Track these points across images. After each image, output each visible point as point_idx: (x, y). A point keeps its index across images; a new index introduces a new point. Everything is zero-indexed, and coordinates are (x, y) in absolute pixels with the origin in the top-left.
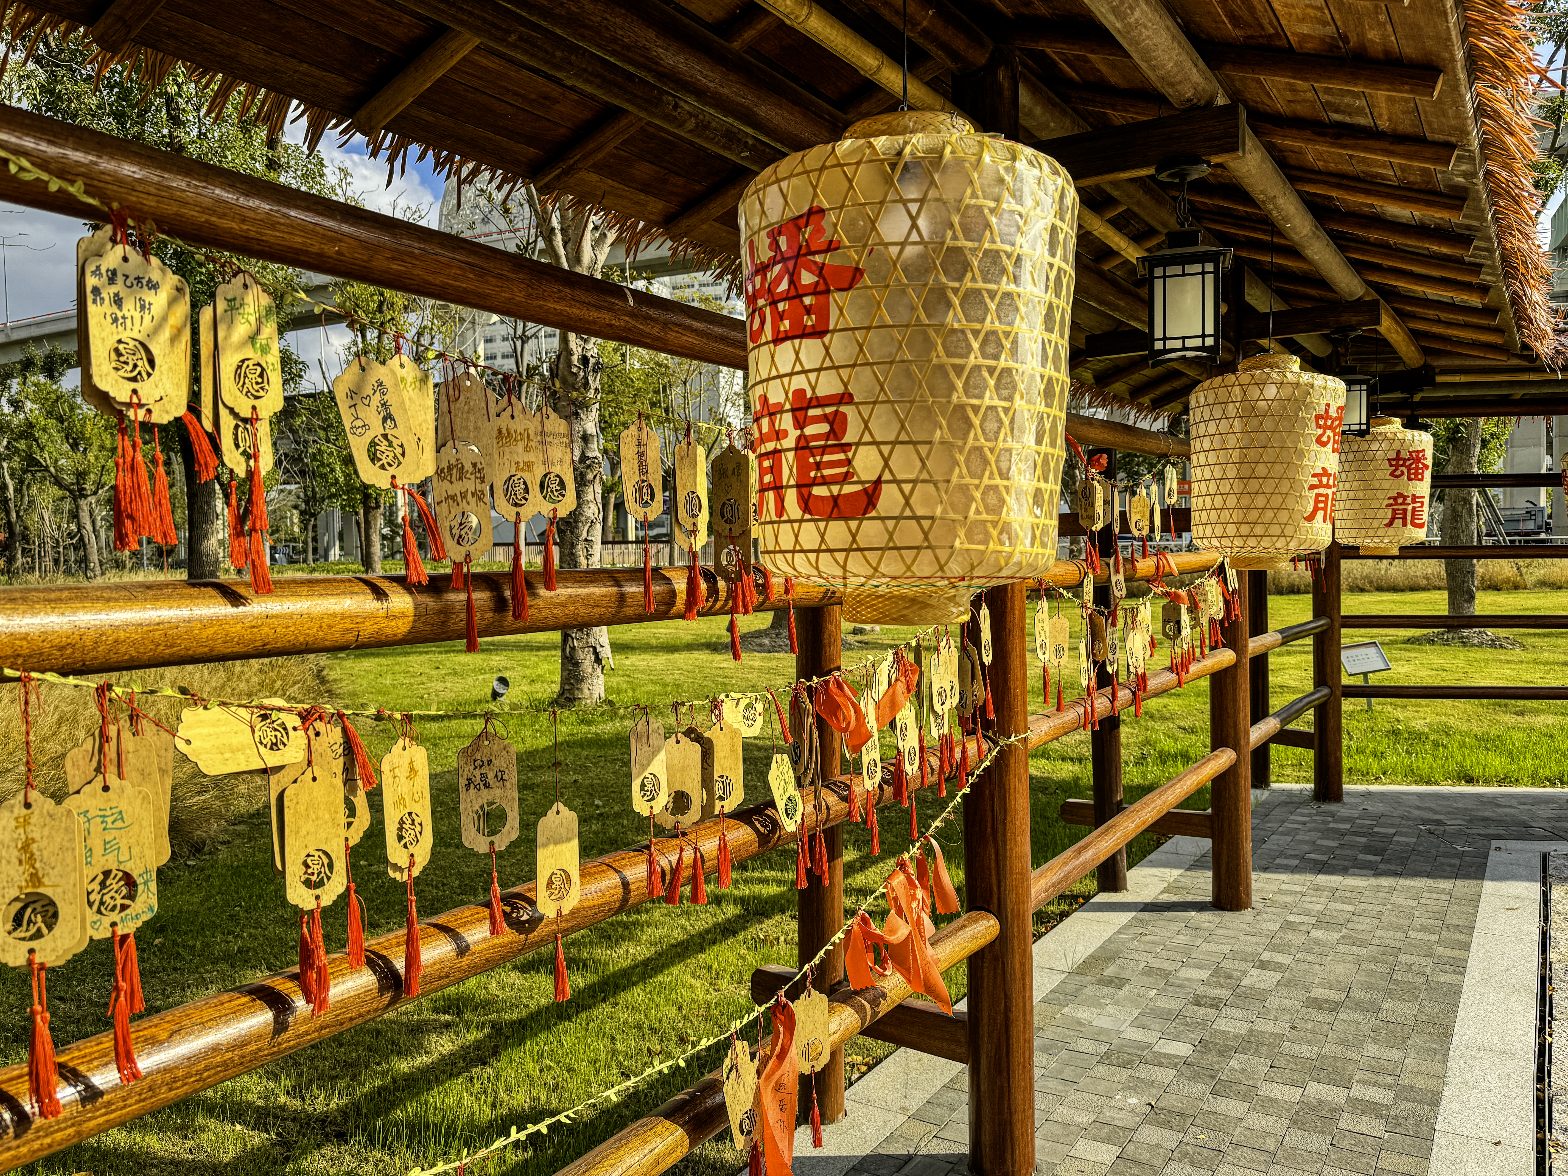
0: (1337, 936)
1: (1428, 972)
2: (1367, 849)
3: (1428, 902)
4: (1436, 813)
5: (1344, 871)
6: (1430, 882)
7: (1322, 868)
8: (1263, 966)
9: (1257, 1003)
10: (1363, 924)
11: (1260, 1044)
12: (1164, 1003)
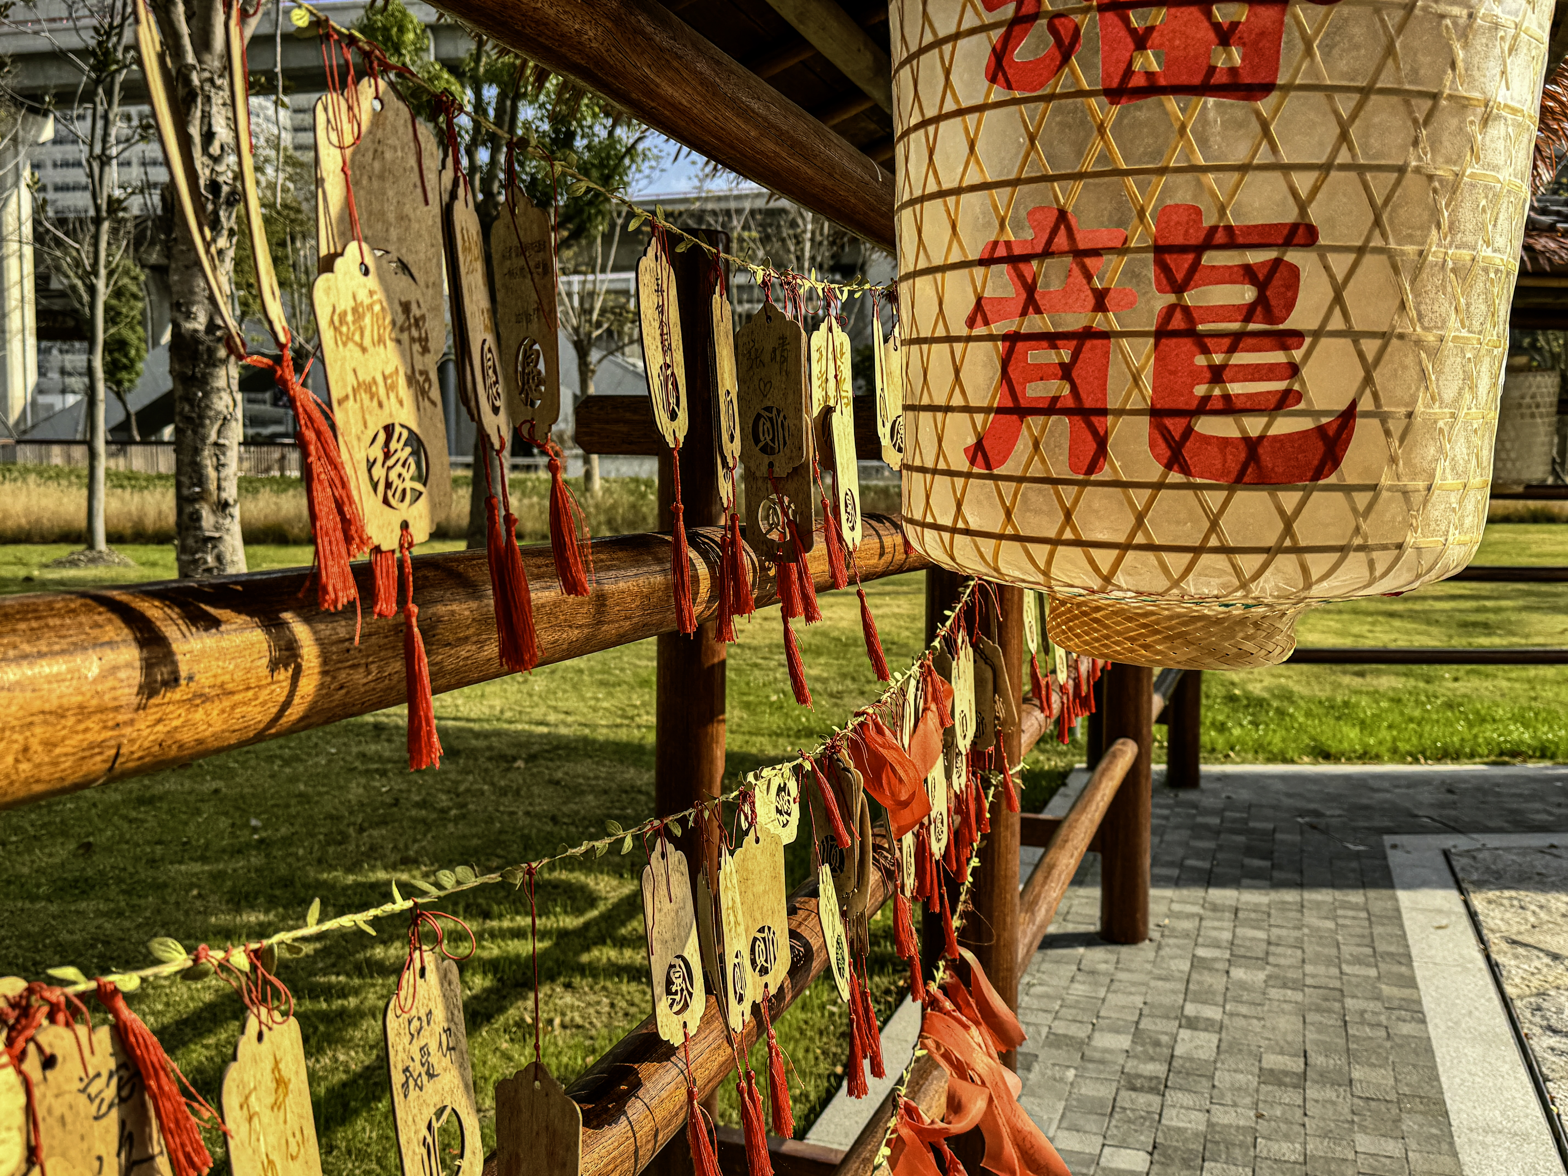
0: (1261, 976)
1: (1385, 1022)
2: (1249, 851)
3: (1348, 922)
4: (1310, 800)
5: (1234, 882)
6: (1339, 895)
7: (1209, 880)
8: (1192, 1024)
9: (1204, 1081)
10: (1287, 957)
11: (1229, 1145)
12: (1089, 1090)
